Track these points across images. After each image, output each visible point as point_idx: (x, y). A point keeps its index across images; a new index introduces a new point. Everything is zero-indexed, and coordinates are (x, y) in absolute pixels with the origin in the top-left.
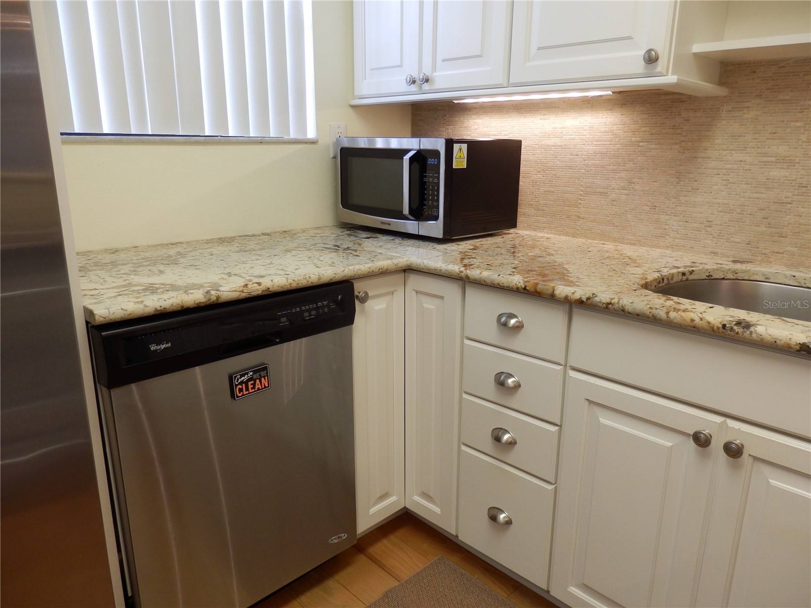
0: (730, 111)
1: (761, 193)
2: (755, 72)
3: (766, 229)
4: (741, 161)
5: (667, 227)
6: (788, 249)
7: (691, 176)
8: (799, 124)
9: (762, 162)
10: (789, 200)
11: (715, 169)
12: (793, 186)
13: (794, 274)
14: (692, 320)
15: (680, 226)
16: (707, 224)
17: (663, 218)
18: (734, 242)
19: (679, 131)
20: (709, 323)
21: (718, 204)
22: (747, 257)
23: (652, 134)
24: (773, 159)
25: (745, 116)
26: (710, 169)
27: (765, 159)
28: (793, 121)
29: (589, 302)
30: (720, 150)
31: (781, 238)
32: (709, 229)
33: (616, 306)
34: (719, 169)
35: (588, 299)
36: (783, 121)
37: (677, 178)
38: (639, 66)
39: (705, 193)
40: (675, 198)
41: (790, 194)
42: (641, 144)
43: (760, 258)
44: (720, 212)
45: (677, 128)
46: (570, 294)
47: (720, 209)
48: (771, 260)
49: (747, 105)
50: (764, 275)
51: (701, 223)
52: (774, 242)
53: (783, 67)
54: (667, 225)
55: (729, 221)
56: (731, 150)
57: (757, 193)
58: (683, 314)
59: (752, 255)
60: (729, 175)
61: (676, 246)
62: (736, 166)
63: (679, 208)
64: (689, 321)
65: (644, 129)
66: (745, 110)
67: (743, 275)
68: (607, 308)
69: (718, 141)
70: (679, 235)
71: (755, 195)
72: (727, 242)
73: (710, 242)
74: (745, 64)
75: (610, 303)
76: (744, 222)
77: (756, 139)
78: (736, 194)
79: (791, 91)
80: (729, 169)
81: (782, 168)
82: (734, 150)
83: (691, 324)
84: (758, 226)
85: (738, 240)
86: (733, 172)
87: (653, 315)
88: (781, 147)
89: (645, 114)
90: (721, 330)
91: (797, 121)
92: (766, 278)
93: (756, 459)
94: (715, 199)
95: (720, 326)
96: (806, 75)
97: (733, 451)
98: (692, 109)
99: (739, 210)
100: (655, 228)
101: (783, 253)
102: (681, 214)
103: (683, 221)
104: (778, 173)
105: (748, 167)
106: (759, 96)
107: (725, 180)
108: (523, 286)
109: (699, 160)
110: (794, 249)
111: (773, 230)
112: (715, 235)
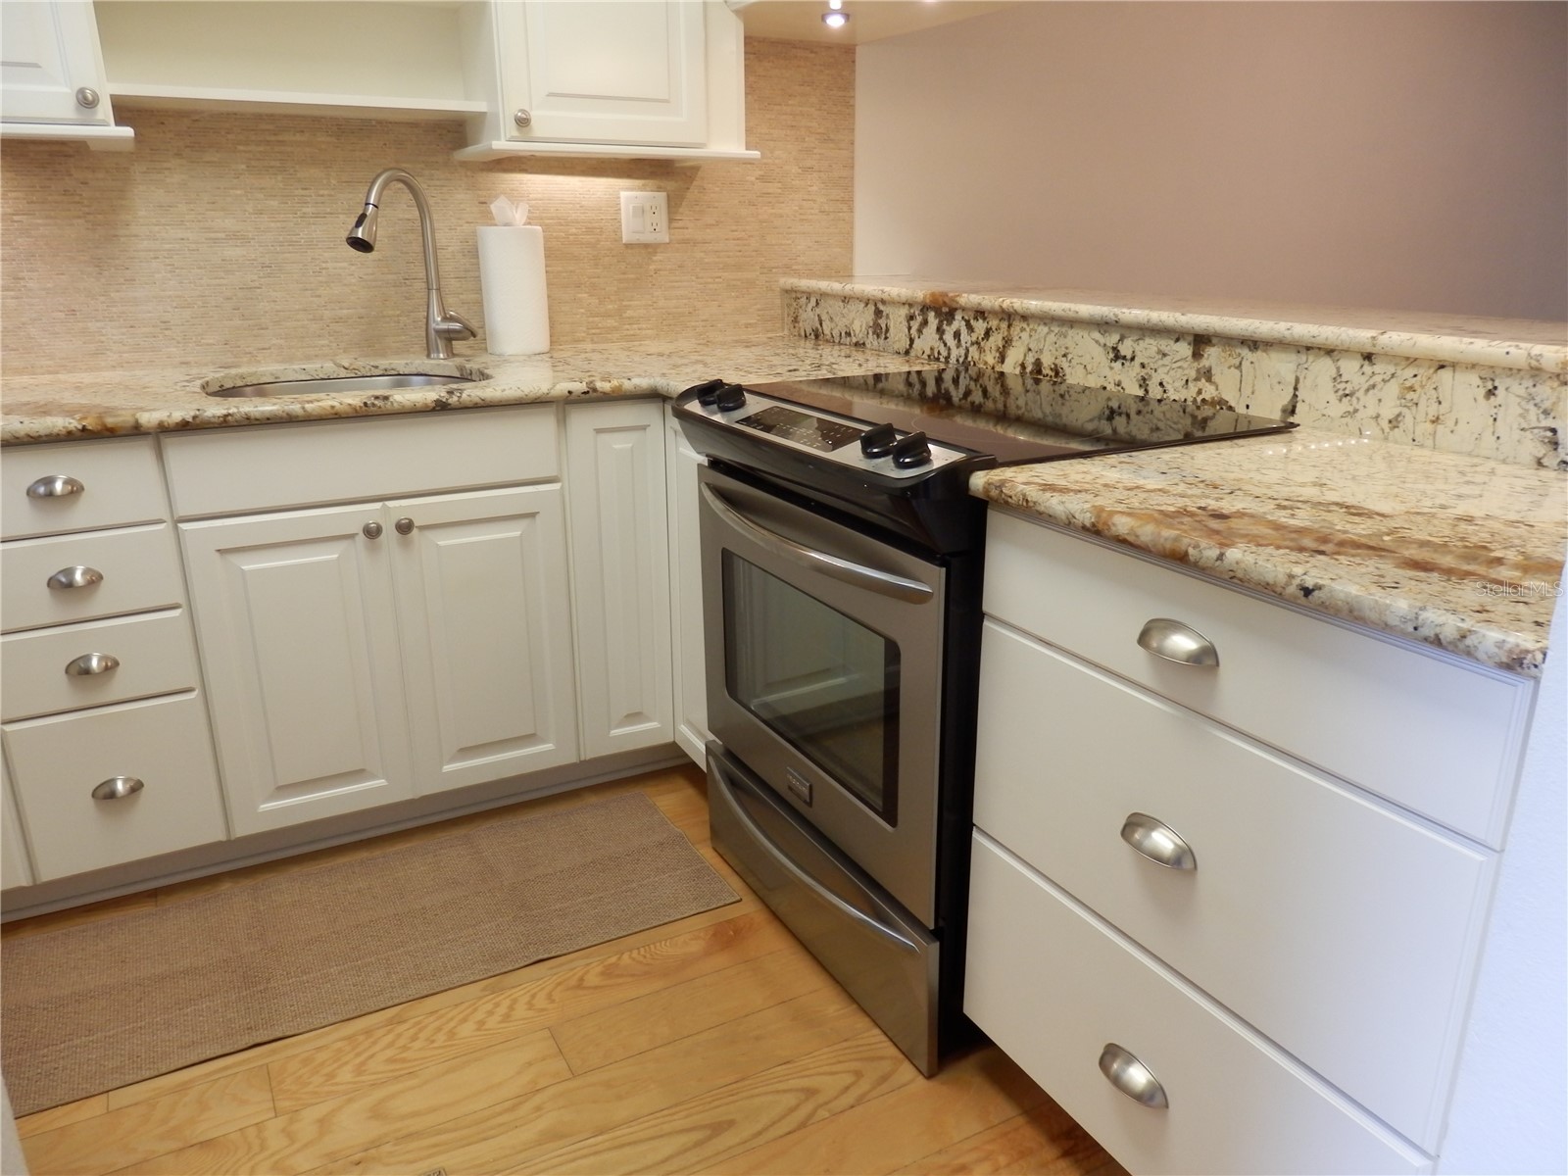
0: (145, 172)
1: (221, 278)
2: (163, 123)
3: (240, 322)
4: (183, 239)
5: (103, 338)
6: (274, 341)
7: (117, 262)
8: (239, 192)
9: (210, 239)
10: (257, 284)
11: (150, 251)
12: (256, 267)
13: (304, 367)
14: (333, 407)
15: (123, 334)
16: (163, 326)
17: (92, 326)
18: (208, 344)
19: (77, 199)
20: (350, 405)
21: (170, 297)
22: (230, 360)
23: (32, 202)
24: (222, 235)
25: (168, 180)
26: (142, 251)
27: (212, 235)
28: (232, 189)
29: (198, 421)
30: (148, 225)
31: (262, 331)
32: (167, 332)
33: (238, 417)
34: (155, 251)
35: (194, 417)
36: (219, 188)
37: (97, 266)
38: (68, 108)
39: (146, 284)
40: (104, 296)
41: (255, 277)
42: (16, 218)
44: (176, 307)
45: (72, 195)
46: (165, 419)
47: (174, 304)
49: (165, 165)
50: (272, 374)
51: (154, 326)
52: (255, 336)
53: (197, 120)
54: (103, 335)
55: (192, 318)
56: (164, 225)
57: (216, 278)
58: (320, 404)
59: (236, 357)
60: (172, 258)
62: (177, 246)
63: (114, 309)
64: (329, 408)
65: (14, 195)
66: (167, 172)
67: (251, 378)
68: (225, 421)
69: (142, 213)
70: (127, 348)
71: (214, 282)
72: (198, 345)
73: (175, 349)
74: (146, 111)
75: (229, 415)
76: (212, 317)
77: (192, 210)
78: (190, 283)
79: (217, 151)
80: (170, 250)
81: (236, 246)
82: (168, 225)
83: (333, 412)
84: (231, 320)
85: (211, 341)
86: (177, 254)
87: (288, 414)
88: (227, 221)
89: (10, 171)
90: (364, 408)
91: (236, 189)
92: (276, 378)
93: (422, 528)
94: (164, 291)
95: (362, 405)
96: (228, 133)
97: (405, 528)
98: (86, 168)
99: (200, 303)
100: (84, 343)
101: (269, 348)
102: (120, 317)
103: (126, 327)
104: (233, 252)
105: (193, 246)
106: (178, 155)
107: (170, 265)
108: (80, 427)
109: (122, 239)
110: (282, 342)
111: (250, 322)
112: (179, 339)
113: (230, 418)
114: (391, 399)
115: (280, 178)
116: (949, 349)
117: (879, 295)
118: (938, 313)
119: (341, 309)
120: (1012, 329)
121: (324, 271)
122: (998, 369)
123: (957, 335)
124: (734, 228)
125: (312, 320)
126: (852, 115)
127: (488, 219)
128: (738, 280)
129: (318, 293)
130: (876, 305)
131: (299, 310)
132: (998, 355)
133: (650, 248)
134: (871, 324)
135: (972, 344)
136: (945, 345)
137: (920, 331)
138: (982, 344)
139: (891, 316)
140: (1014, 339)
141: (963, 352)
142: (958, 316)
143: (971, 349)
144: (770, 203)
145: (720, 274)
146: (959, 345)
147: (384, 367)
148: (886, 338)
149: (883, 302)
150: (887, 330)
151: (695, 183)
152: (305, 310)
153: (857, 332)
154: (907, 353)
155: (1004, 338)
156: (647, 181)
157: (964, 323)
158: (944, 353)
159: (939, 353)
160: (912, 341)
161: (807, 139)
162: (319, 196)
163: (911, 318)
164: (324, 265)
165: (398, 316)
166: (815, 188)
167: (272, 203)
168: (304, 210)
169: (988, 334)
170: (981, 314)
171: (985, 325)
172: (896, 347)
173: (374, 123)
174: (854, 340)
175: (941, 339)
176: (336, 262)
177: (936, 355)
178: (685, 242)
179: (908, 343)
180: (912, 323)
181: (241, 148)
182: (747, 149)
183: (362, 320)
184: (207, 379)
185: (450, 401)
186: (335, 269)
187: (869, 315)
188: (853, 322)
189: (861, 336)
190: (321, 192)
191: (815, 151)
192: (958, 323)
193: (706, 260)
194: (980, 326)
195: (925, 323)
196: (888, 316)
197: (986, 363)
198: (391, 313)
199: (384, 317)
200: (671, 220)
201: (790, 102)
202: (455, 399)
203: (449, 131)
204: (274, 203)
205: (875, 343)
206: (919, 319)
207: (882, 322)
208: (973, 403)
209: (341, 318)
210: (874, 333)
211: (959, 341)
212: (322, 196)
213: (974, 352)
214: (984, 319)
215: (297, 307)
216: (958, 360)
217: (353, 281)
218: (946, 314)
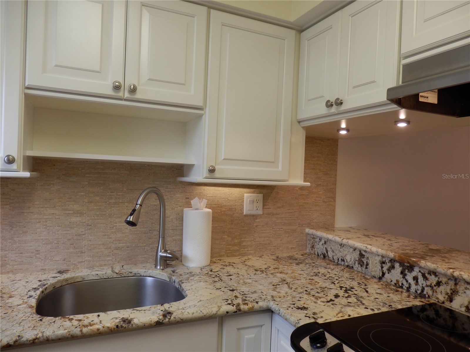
0: (42, 185)
1: (67, 231)
2: (54, 165)
3: (73, 250)
4: (53, 214)
5: (6, 259)
6: (86, 259)
7: (21, 224)
8: (83, 194)
9: (66, 214)
10: (83, 233)
11: (37, 219)
12: (84, 226)
13: (97, 273)
15: (16, 257)
16: (37, 252)
18: (56, 261)
20: (108, 328)
21: (42, 239)
22: (64, 268)
24: (72, 212)
25: (52, 189)
26: (34, 219)
27: (67, 212)
28: (80, 192)
29: (17, 343)
30: (39, 208)
31: (82, 254)
32: (37, 255)
34: (39, 219)
36: (74, 192)
37: (11, 226)
39: (32, 234)
40: (11, 239)
41: (83, 230)
43: (72, 267)
44: (44, 244)
45: (6, 195)
48: (78, 267)
49: (52, 182)
50: (81, 277)
51: (32, 253)
52: (78, 256)
53: (70, 164)
54: (7, 257)
55: (51, 248)
56: (46, 208)
57: (65, 231)
58: (91, 328)
59: (68, 266)
60: (47, 222)
61: (15, 270)
62: (50, 217)
63: (15, 246)
66: (52, 186)
67: (71, 280)
68: (35, 342)
69: (37, 203)
70: (17, 263)
72: (50, 261)
73: (39, 263)
74: (48, 160)
75: (37, 338)
76: (60, 248)
77: (60, 201)
78: (53, 233)
79: (76, 177)
80: (46, 219)
81: (77, 217)
82: (48, 208)
83: (98, 332)
84: (69, 249)
85: (58, 259)
86: (49, 220)
87: (71, 336)
88: (75, 206)
90: (116, 329)
91: (82, 192)
94: (40, 237)
95: (115, 327)
96: (82, 169)
98: (16, 183)
99: (56, 242)
101: (84, 262)
102: (17, 249)
103: (18, 254)
104: (74, 219)
105: (57, 217)
106: (59, 178)
107: (45, 225)
109: (25, 214)
110: (89, 258)
111: (77, 250)
112: (43, 258)
113: (37, 340)
114: (132, 323)
115: (102, 188)
116: (410, 284)
117: (364, 249)
118: (402, 264)
119: (119, 243)
120: (458, 287)
121: (114, 227)
122: (447, 305)
123: (416, 279)
124: (289, 208)
125: (106, 248)
126: (336, 165)
127: (189, 205)
128: (289, 229)
129: (110, 236)
130: (360, 251)
131: (100, 244)
132: (447, 297)
133: (254, 217)
134: (357, 259)
135: (427, 286)
136: (407, 281)
137: (389, 270)
138: (435, 288)
139: (370, 259)
140: (461, 292)
141: (420, 288)
142: (416, 269)
143: (426, 289)
144: (303, 198)
145: (282, 227)
146: (417, 283)
147: (134, 273)
148: (366, 268)
149: (365, 251)
150: (367, 264)
151: (274, 190)
152: (103, 244)
153: (349, 261)
154: (380, 278)
155: (451, 289)
156: (255, 189)
157: (420, 274)
158: (406, 285)
159: (402, 284)
160: (383, 274)
161: (319, 174)
162: (118, 195)
163: (384, 263)
164: (115, 225)
165: (145, 246)
166: (321, 193)
167: (97, 198)
168: (110, 201)
169: (439, 284)
170: (434, 273)
171: (437, 279)
172: (373, 274)
173: (146, 166)
174: (346, 264)
175: (404, 277)
176: (121, 223)
177: (400, 285)
178: (269, 214)
179: (381, 274)
180: (384, 265)
181: (87, 175)
182: (304, 182)
183: (129, 248)
184: (46, 286)
185: (164, 321)
186: (120, 226)
187: (356, 255)
188: (346, 256)
189: (350, 263)
190: (119, 194)
191: (322, 178)
192: (416, 272)
193: (277, 221)
194: (433, 280)
195: (393, 267)
196: (368, 258)
197: (437, 298)
198: (142, 245)
199: (138, 247)
200: (264, 205)
201: (313, 160)
202: (167, 320)
203: (177, 169)
204: (98, 198)
205: (360, 269)
206: (389, 265)
207: (365, 261)
208: (428, 316)
209: (119, 248)
210: (359, 264)
211: (417, 282)
212: (119, 195)
213: (428, 291)
214: (436, 276)
215: (100, 243)
216: (416, 291)
217: (127, 231)
218: (408, 267)
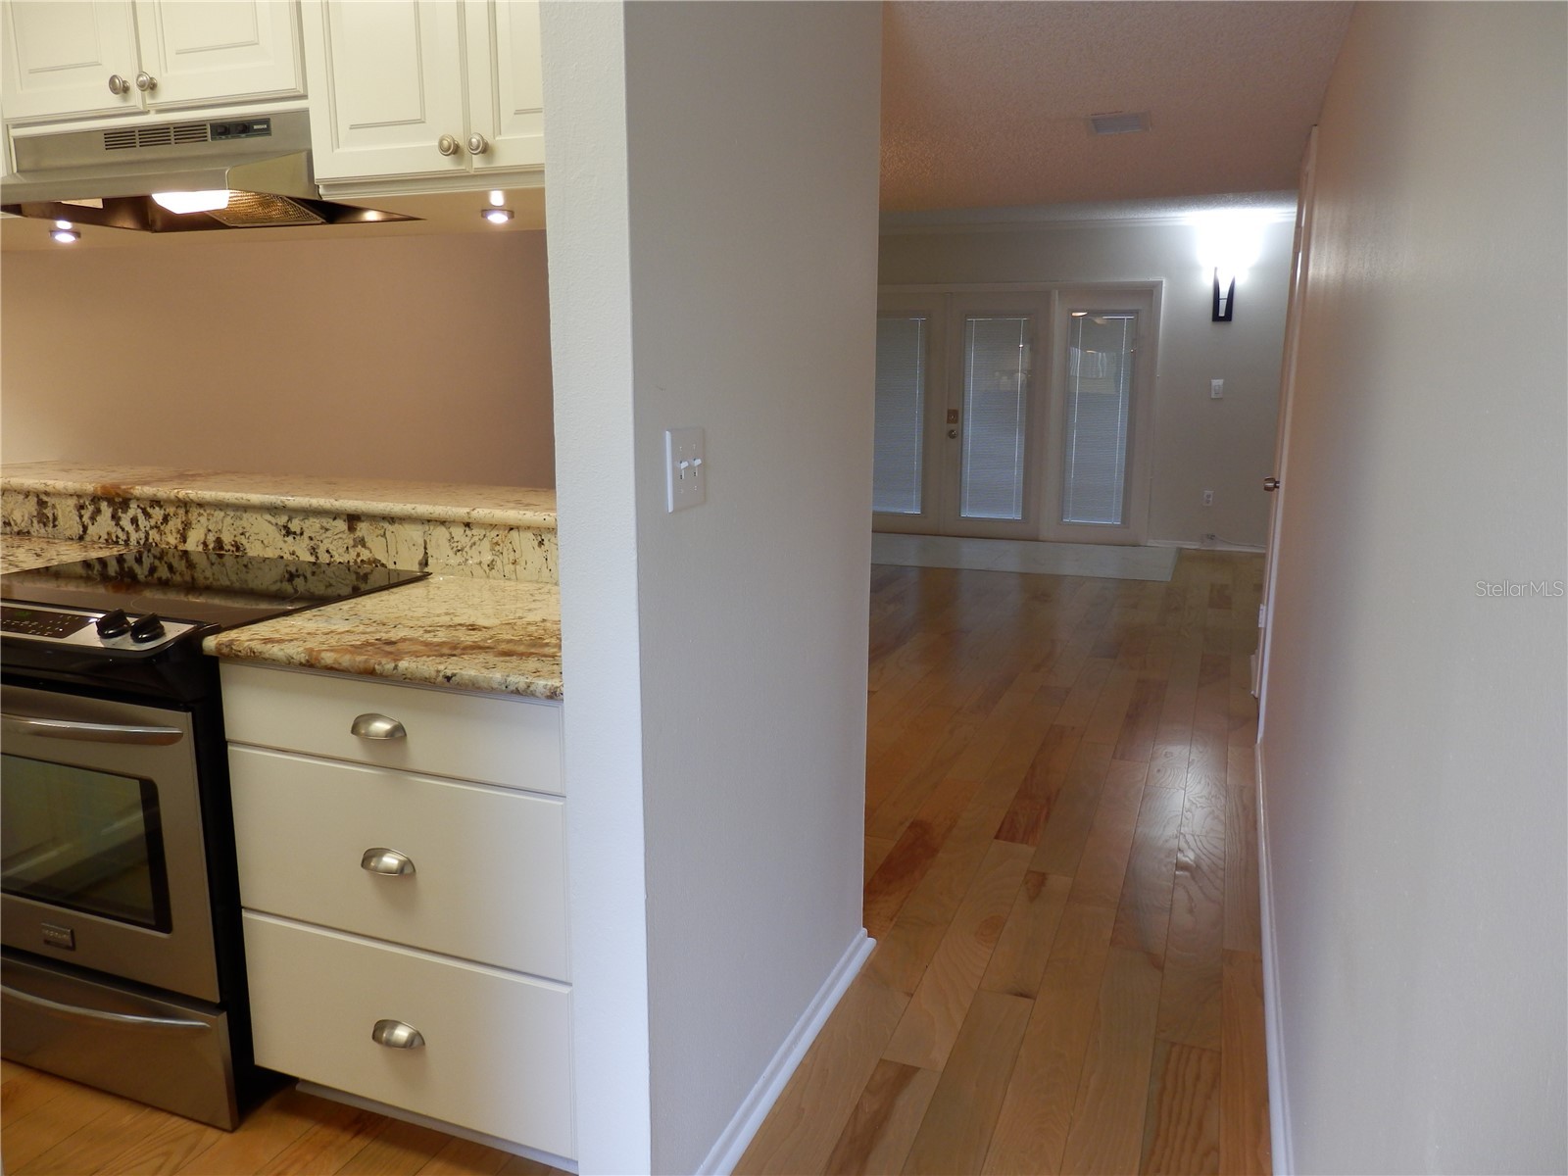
116: (128, 533)
117: (42, 488)
118: (111, 502)
120: (190, 515)
122: (181, 547)
123: (134, 521)
130: (38, 496)
132: (179, 536)
134: (35, 514)
135: (152, 528)
136: (123, 530)
137: (93, 519)
138: (162, 527)
139: (57, 506)
140: (194, 522)
141: (143, 536)
142: (133, 505)
143: (151, 532)
146: (137, 529)
148: (54, 526)
149: (46, 493)
150: (55, 519)
153: (19, 521)
154: (81, 538)
155: (183, 522)
157: (139, 511)
158: (122, 536)
159: (117, 537)
160: (85, 529)
163: (82, 507)
169: (166, 519)
170: (156, 502)
171: (162, 512)
172: (68, 533)
174: (16, 529)
175: (117, 524)
177: (114, 539)
179: (81, 529)
180: (83, 512)
187: (31, 506)
188: (12, 513)
189: (23, 525)
192: (133, 510)
194: (157, 514)
195: (98, 511)
196: (54, 506)
197: (168, 543)
205: (43, 531)
206: (91, 508)
207: (49, 512)
208: (160, 579)
210: (39, 522)
211: (137, 525)
213: (154, 535)
214: (161, 507)
216: (138, 542)
218: (120, 503)
